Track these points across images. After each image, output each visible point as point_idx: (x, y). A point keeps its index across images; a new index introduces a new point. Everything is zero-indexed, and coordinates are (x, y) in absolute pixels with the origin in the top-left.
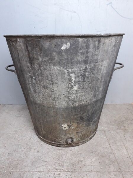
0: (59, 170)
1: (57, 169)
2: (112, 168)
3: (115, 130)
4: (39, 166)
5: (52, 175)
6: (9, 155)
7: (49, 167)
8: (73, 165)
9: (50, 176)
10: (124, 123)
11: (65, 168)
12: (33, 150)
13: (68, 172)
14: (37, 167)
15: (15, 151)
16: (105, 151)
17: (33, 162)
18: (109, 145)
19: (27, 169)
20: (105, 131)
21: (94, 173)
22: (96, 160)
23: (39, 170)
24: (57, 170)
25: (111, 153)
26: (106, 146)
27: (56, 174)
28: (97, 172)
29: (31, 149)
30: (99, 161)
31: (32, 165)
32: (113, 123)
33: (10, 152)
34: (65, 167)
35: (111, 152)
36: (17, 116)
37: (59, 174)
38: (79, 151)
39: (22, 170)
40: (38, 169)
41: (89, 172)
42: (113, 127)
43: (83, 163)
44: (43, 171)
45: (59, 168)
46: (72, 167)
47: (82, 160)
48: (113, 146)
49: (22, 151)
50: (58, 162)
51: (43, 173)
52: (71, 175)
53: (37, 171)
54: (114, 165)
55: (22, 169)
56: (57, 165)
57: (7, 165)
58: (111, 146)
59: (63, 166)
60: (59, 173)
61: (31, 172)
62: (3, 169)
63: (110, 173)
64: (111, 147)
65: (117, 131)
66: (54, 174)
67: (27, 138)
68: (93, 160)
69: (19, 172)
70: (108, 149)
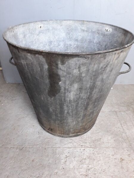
0: (83, 147)
1: (81, 146)
2: (125, 145)
3: (125, 111)
4: (66, 143)
5: (79, 150)
6: (39, 134)
7: (75, 144)
8: (94, 142)
9: (77, 151)
10: (132, 105)
11: (88, 145)
13: (91, 148)
14: (65, 144)
16: (118, 130)
17: (61, 140)
18: (121, 125)
19: (58, 146)
20: (116, 112)
21: (111, 148)
22: (112, 138)
23: (68, 147)
24: (82, 147)
25: (123, 132)
26: (118, 126)
27: (81, 150)
28: (114, 148)
30: (114, 139)
31: (61, 142)
32: (123, 104)
33: (39, 131)
34: (88, 144)
35: (123, 131)
37: (84, 150)
38: (97, 130)
39: (54, 147)
40: (66, 146)
41: (107, 148)
42: (123, 108)
43: (102, 141)
44: (70, 148)
45: (83, 144)
46: (93, 144)
47: (100, 138)
48: (124, 126)
50: (82, 140)
51: (71, 149)
52: (93, 150)
53: (66, 147)
54: (126, 142)
55: (53, 146)
56: (81, 142)
57: (40, 142)
58: (123, 125)
59: (86, 143)
60: (84, 148)
61: (62, 148)
62: (38, 146)
63: (123, 149)
64: (122, 127)
65: (127, 112)
66: (80, 149)
68: (109, 138)
69: (52, 148)
70: (120, 128)
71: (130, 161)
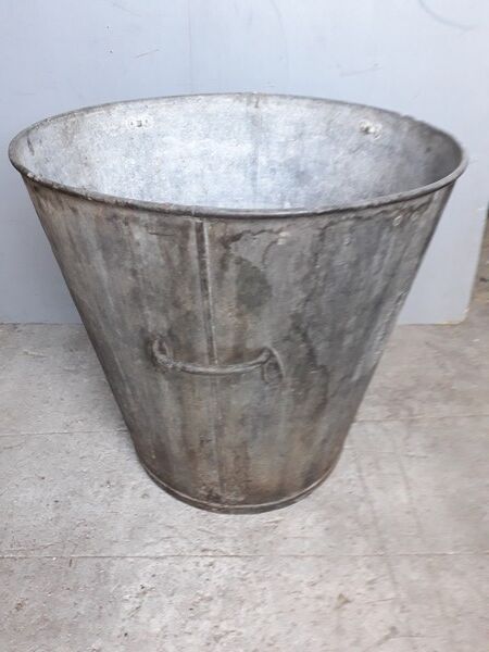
0: (210, 554)
1: (204, 550)
2: (361, 546)
3: (379, 421)
4: (151, 540)
5: (191, 567)
6: (58, 508)
7: (181, 543)
8: (250, 537)
9: (185, 571)
10: (409, 398)
11: (227, 546)
12: (128, 490)
13: (237, 559)
14: (148, 544)
15: (73, 493)
16: (346, 492)
17: (133, 528)
18: (357, 474)
19: (117, 550)
21: (309, 559)
22: (317, 521)
23: (153, 555)
24: (204, 554)
25: (362, 500)
26: (348, 475)
27: (202, 564)
28: (321, 556)
29: (122, 487)
30: (327, 523)
31: (131, 538)
33: (58, 498)
34: (228, 543)
35: (362, 495)
36: (67, 368)
37: (211, 564)
39: (103, 555)
40: (149, 551)
41: (296, 557)
42: (376, 409)
43: (280, 531)
44: (163, 558)
45: (211, 546)
46: (247, 542)
47: (277, 522)
48: (369, 475)
49: (97, 493)
50: (207, 529)
51: (166, 563)
52: (244, 568)
53: (146, 557)
54: (367, 536)
55: (101, 551)
56: (205, 537)
57: (56, 539)
58: (364, 474)
59: (221, 539)
60: (212, 560)
61: (132, 560)
62: (46, 553)
63: (354, 559)
64: (362, 479)
65: (386, 425)
66: (197, 564)
67: (108, 452)
68: (309, 522)
69: (95, 561)
70: (354, 486)
71: (369, 607)
